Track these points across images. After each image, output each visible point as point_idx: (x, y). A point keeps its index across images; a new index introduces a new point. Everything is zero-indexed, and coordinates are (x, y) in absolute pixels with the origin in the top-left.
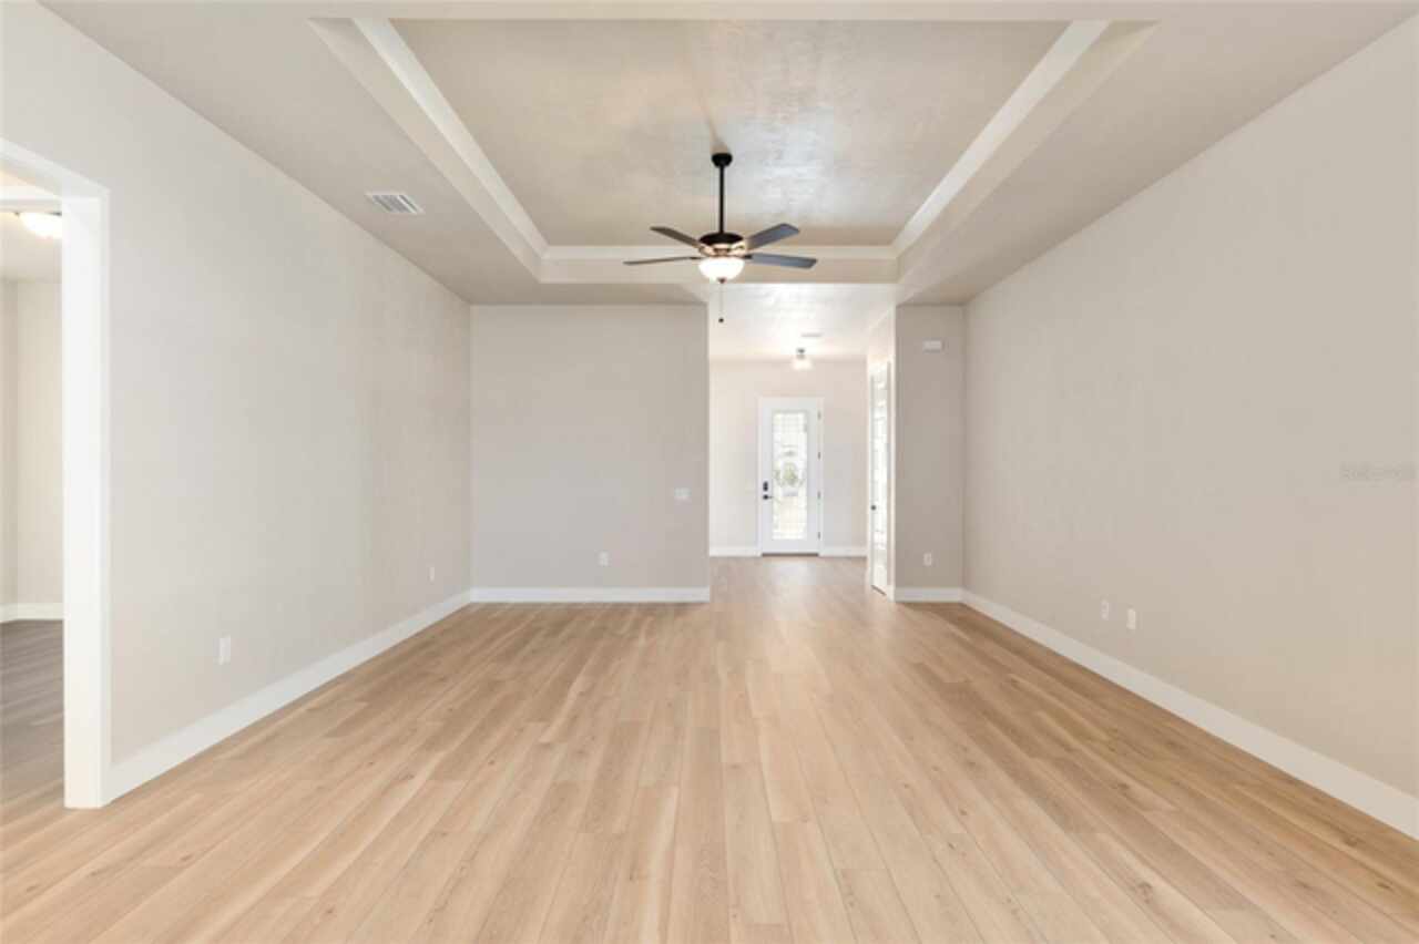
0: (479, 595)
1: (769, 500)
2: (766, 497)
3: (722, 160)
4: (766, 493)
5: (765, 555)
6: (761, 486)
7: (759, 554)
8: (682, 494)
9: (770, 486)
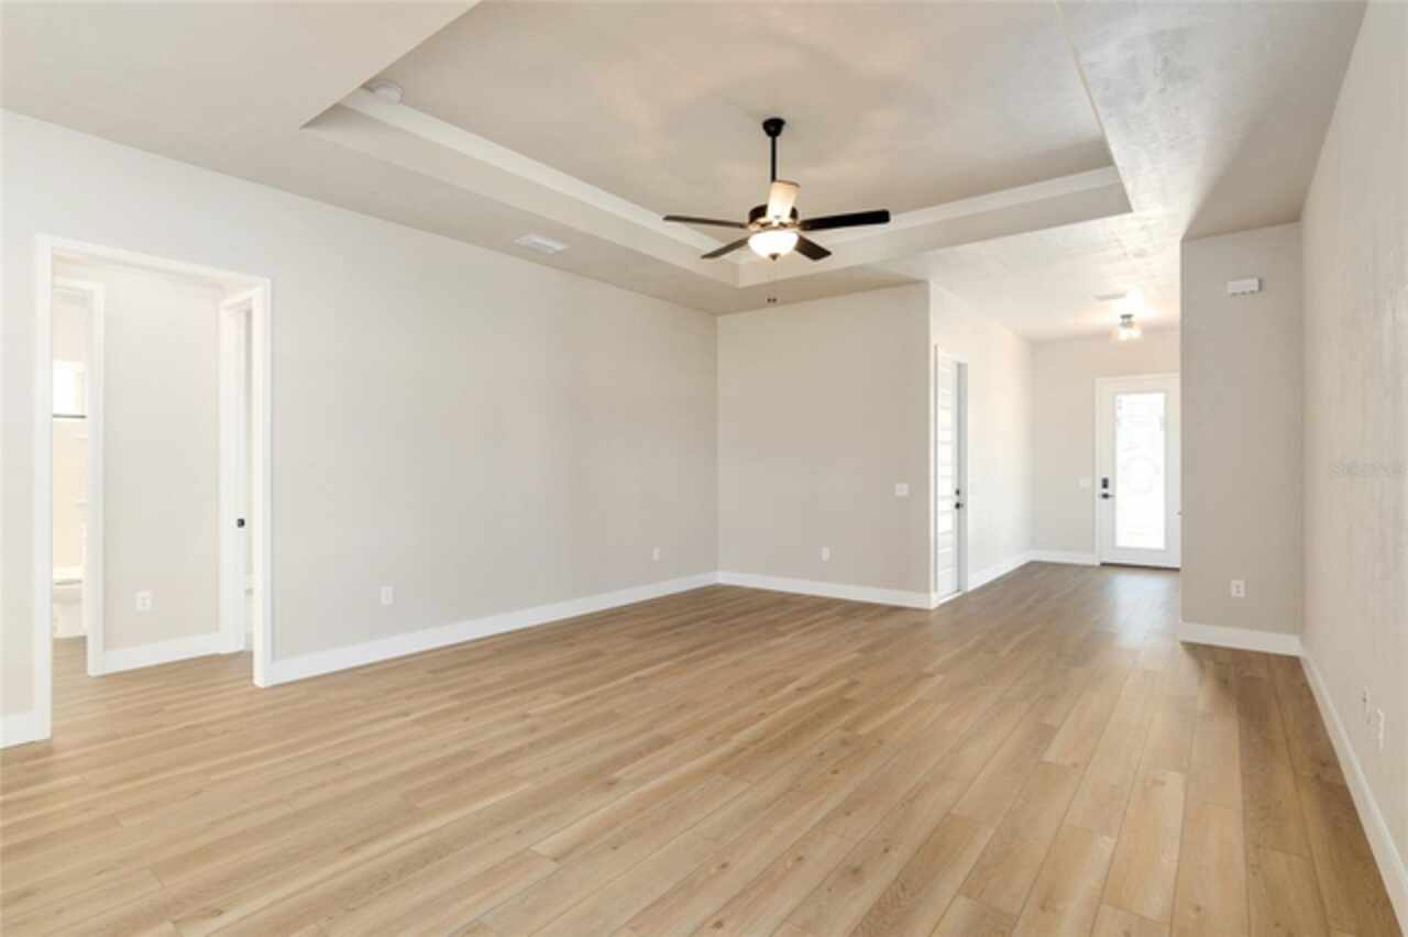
0: (723, 577)
1: (1109, 500)
2: (1106, 496)
3: (774, 127)
4: (1105, 491)
5: (1104, 565)
6: (1099, 484)
7: (1097, 563)
8: (902, 490)
9: (1110, 484)
